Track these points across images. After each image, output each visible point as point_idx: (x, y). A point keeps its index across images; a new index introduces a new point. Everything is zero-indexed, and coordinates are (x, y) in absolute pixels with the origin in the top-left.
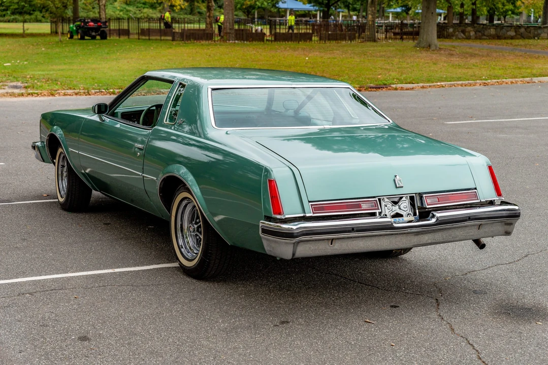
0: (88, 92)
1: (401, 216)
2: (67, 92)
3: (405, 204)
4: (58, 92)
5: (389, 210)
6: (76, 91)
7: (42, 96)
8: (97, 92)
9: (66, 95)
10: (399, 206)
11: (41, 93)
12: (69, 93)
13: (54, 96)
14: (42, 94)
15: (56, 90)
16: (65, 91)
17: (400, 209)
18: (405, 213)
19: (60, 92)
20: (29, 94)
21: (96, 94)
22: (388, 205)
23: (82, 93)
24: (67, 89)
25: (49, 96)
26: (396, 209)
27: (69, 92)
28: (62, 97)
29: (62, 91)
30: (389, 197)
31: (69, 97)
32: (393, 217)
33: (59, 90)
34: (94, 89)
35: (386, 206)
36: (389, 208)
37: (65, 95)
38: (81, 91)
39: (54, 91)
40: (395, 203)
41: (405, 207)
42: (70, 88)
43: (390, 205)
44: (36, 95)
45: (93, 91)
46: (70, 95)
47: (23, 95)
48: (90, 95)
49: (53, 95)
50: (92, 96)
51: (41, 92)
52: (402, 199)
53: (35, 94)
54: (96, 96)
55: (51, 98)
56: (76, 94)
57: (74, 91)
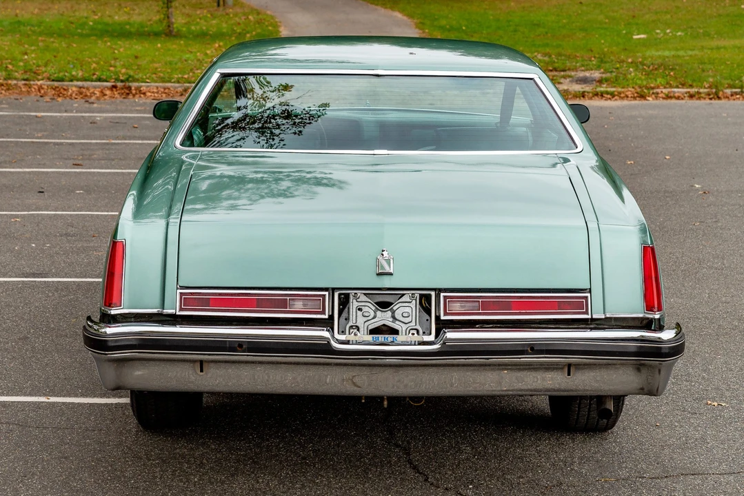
0: (716, 94)
1: (395, 332)
2: (674, 92)
3: (408, 310)
4: (655, 91)
5: (366, 319)
6: (693, 90)
7: (622, 98)
8: (736, 93)
9: (671, 98)
10: (393, 312)
11: (620, 93)
12: (676, 95)
13: (645, 99)
14: (622, 95)
15: (653, 88)
16: (669, 90)
17: (393, 317)
18: (404, 327)
19: (659, 90)
20: (597, 95)
21: (734, 97)
22: (365, 309)
23: (703, 95)
24: (677, 87)
25: (635, 98)
26: (384, 318)
27: (678, 91)
28: (661, 102)
29: (664, 91)
30: (369, 291)
31: (673, 101)
32: (373, 332)
33: (658, 87)
34: (730, 86)
35: (359, 309)
36: (366, 314)
37: (668, 97)
38: (701, 90)
39: (648, 88)
40: (384, 305)
41: (405, 315)
42: (683, 85)
43: (370, 309)
44: (609, 96)
45: (728, 91)
46: (678, 98)
47: (583, 97)
48: (719, 98)
49: (643, 97)
50: (723, 101)
51: (620, 90)
52: (403, 299)
53: (607, 93)
54: (732, 102)
55: (637, 102)
56: (691, 96)
57: (688, 90)
